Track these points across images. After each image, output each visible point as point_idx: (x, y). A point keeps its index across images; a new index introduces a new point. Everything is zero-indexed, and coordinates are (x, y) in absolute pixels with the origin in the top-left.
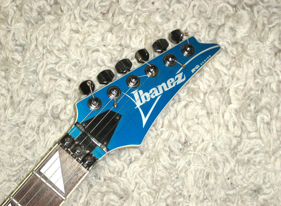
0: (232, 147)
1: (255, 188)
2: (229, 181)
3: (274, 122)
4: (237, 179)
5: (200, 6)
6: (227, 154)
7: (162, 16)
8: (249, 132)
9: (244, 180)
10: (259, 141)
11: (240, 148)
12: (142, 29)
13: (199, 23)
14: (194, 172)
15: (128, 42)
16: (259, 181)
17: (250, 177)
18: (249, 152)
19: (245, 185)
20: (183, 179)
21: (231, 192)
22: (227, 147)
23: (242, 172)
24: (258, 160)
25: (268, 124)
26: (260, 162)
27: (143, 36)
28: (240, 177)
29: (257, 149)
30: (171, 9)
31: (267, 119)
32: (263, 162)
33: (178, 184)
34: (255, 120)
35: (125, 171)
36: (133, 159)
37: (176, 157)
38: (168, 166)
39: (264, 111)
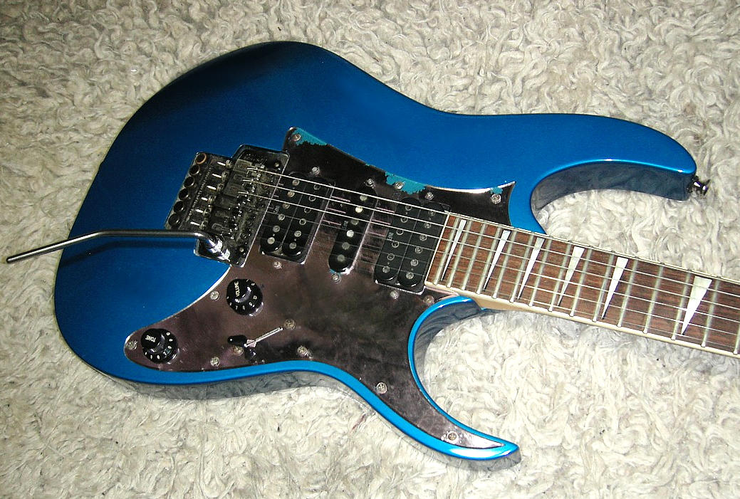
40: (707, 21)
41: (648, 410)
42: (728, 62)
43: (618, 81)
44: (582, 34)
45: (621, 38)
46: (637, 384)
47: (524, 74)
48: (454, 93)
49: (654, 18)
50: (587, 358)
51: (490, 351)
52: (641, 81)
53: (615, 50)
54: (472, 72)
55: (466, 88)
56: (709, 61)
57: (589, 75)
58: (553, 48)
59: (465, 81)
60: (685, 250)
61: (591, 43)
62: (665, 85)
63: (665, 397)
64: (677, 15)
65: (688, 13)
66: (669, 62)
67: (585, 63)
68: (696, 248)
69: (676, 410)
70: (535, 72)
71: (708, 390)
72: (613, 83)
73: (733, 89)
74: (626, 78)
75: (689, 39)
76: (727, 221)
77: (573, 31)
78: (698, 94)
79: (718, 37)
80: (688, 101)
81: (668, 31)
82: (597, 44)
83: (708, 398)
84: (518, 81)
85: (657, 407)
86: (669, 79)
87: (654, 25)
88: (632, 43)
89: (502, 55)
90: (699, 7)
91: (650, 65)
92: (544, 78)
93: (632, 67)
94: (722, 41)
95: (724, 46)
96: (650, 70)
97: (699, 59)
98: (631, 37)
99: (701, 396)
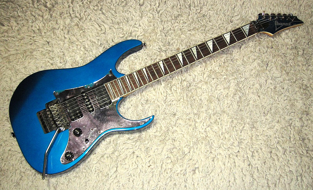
0: (164, 100)
1: (174, 114)
2: (164, 112)
3: (178, 89)
4: (167, 111)
5: (147, 53)
6: (162, 102)
7: (134, 57)
8: (170, 94)
9: (170, 111)
10: (173, 97)
11: (167, 100)
12: (127, 63)
13: (147, 58)
14: (151, 110)
15: (123, 68)
16: (175, 111)
17: (171, 110)
18: (170, 101)
19: (170, 113)
20: (148, 113)
21: (165, 116)
22: (162, 100)
23: (169, 108)
24: (174, 103)
25: (176, 91)
26: (174, 104)
27: (128, 65)
28: (168, 110)
29: (173, 99)
30: (137, 55)
31: (175, 89)
32: (176, 104)
33: (146, 115)
34: (171, 90)
35: (127, 112)
36: (129, 108)
37: (144, 106)
38: (142, 109)
39: (174, 86)
40: (186, 25)
41: (160, 123)
42: (189, 37)
43: (162, 39)
44: (154, 25)
45: (164, 27)
46: (159, 117)
47: (138, 35)
48: (120, 38)
49: (173, 22)
50: (148, 110)
51: (125, 107)
52: (168, 40)
53: (162, 30)
54: (125, 33)
55: (123, 37)
56: (185, 37)
57: (154, 37)
58: (146, 28)
59: (123, 36)
60: (173, 85)
61: (156, 28)
62: (173, 41)
63: (165, 120)
64: (179, 22)
65: (181, 22)
66: (175, 36)
67: (154, 34)
68: (175, 85)
69: (167, 123)
70: (141, 35)
71: (174, 119)
72: (160, 39)
73: (190, 44)
74: (164, 38)
75: (181, 29)
76: (184, 79)
77: (152, 24)
78: (181, 46)
79: (187, 30)
80: (178, 47)
81: (176, 27)
82: (157, 28)
83: (174, 121)
84: (137, 36)
85: (163, 122)
86: (174, 40)
87: (172, 24)
88: (166, 29)
89: (133, 29)
90: (185, 21)
91: (170, 36)
92: (143, 37)
93: (166, 36)
94: (189, 31)
95: (189, 32)
96: (170, 37)
97: (182, 36)
98: (166, 27)
99: (173, 120)
